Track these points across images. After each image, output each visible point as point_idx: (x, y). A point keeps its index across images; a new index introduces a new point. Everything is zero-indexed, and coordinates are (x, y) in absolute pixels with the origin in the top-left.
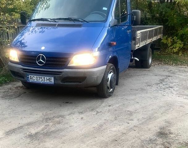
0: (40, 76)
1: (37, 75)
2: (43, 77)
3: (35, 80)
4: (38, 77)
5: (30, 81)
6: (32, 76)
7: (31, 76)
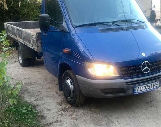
0: (147, 84)
1: (144, 85)
2: (150, 84)
3: (143, 90)
4: (146, 85)
5: (138, 93)
6: (140, 87)
7: (138, 88)
